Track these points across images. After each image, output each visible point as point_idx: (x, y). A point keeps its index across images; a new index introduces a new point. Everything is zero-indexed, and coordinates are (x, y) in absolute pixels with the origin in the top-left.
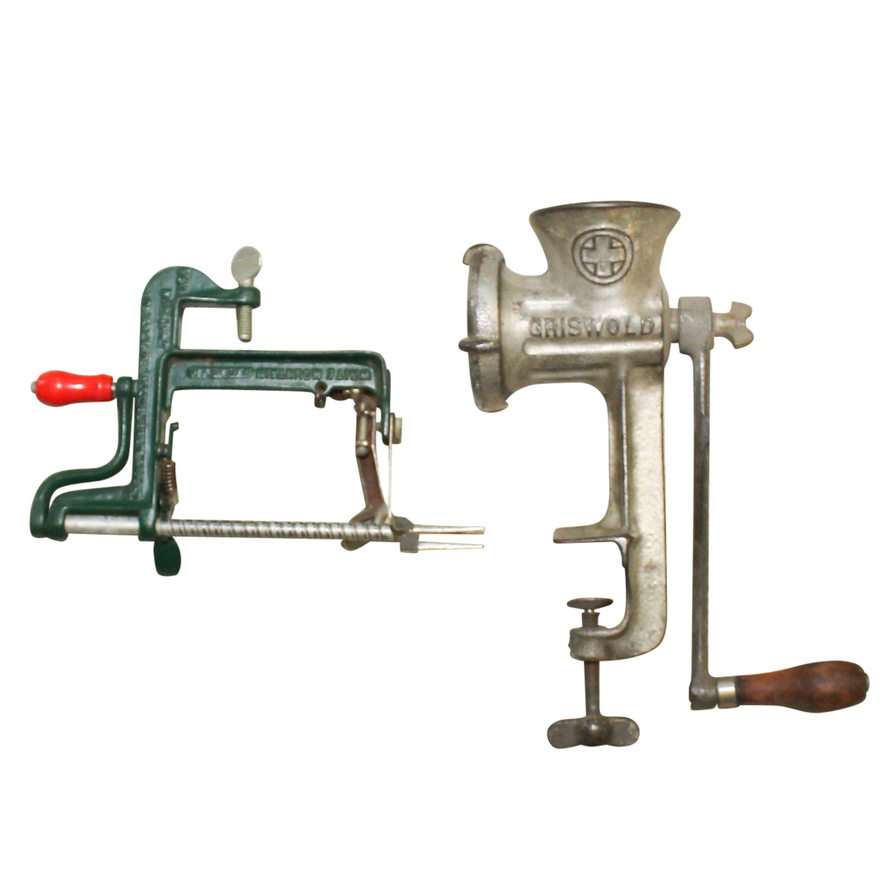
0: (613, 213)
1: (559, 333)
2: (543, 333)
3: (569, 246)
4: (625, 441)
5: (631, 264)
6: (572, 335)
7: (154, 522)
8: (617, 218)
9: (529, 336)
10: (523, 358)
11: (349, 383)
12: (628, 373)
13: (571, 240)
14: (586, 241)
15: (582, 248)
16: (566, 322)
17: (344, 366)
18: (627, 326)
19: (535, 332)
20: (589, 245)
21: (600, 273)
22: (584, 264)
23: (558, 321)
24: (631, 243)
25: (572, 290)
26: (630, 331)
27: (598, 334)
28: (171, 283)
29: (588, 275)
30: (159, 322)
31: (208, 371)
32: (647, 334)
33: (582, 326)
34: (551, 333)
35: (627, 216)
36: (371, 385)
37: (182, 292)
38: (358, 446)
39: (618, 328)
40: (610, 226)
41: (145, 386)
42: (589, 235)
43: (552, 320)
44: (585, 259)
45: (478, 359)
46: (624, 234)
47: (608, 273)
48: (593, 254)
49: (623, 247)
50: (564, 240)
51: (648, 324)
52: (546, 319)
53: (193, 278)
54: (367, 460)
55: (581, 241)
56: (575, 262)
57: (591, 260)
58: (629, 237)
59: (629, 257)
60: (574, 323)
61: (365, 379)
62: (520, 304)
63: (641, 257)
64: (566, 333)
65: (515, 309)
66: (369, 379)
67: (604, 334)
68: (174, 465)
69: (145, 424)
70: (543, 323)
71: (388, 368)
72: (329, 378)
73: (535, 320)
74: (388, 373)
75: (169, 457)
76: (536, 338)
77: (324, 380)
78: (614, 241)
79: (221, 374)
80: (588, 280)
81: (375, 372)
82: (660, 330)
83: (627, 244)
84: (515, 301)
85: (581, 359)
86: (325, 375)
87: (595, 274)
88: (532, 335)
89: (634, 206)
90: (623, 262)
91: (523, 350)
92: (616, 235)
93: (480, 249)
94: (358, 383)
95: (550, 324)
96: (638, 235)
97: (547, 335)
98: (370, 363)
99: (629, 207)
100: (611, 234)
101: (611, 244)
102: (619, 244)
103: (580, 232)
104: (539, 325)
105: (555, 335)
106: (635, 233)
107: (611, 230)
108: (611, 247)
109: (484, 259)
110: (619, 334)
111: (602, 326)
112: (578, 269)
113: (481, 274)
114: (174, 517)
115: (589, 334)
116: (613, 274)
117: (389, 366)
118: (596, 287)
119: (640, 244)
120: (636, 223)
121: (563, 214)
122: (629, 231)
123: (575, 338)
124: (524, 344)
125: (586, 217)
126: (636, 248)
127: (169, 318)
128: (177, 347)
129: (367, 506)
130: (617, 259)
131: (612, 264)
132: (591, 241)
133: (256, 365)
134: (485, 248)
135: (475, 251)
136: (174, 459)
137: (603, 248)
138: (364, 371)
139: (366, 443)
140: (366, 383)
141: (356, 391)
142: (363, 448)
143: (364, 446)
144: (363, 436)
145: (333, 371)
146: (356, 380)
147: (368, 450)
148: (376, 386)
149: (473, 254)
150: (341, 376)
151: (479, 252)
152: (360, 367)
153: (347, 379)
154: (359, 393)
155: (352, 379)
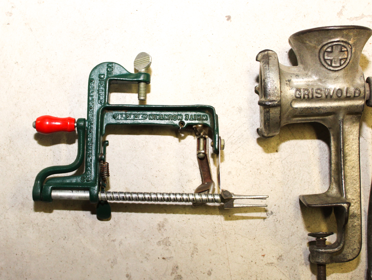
0: (345, 32)
1: (310, 96)
2: (302, 96)
3: (317, 51)
4: (342, 152)
5: (350, 60)
6: (317, 97)
7: (98, 194)
8: (346, 35)
9: (295, 98)
10: (291, 109)
11: (197, 122)
12: (344, 117)
13: (320, 47)
14: (328, 48)
15: (325, 51)
16: (314, 90)
17: (193, 113)
18: (347, 93)
19: (298, 96)
20: (329, 50)
21: (333, 65)
22: (325, 60)
23: (310, 90)
24: (351, 48)
25: (317, 73)
26: (348, 95)
27: (331, 97)
28: (104, 71)
29: (327, 66)
30: (98, 91)
31: (124, 116)
32: (357, 97)
33: (323, 92)
34: (306, 96)
35: (351, 34)
36: (208, 122)
37: (110, 76)
38: (199, 154)
39: (342, 94)
40: (342, 39)
41: (92, 124)
42: (330, 45)
43: (307, 90)
44: (326, 57)
45: (269, 110)
46: (348, 44)
47: (338, 65)
48: (331, 54)
49: (347, 51)
50: (315, 48)
51: (358, 91)
52: (304, 89)
53: (116, 68)
54: (205, 161)
55: (326, 47)
56: (320, 59)
57: (329, 58)
58: (351, 45)
59: (349, 56)
60: (319, 91)
61: (205, 120)
62: (289, 81)
63: (355, 57)
64: (314, 96)
65: (287, 84)
66: (207, 120)
67: (335, 96)
68: (108, 164)
69: (92, 143)
70: (302, 91)
71: (216, 113)
72: (186, 119)
73: (298, 90)
74: (217, 116)
75: (104, 160)
76: (298, 99)
77: (184, 120)
78: (343, 48)
79: (130, 117)
80: (327, 68)
81: (210, 116)
82: (364, 95)
83: (349, 49)
84: (287, 80)
85: (321, 110)
86: (184, 117)
87: (331, 66)
88: (296, 97)
89: (356, 28)
90: (347, 58)
91: (291, 105)
92: (344, 44)
93: (266, 53)
94: (200, 122)
95: (306, 92)
96: (355, 44)
97: (304, 98)
98: (207, 111)
99: (354, 29)
100: (342, 44)
101: (342, 49)
102: (345, 49)
103: (325, 43)
104: (300, 92)
105: (308, 98)
106: (354, 43)
107: (343, 41)
108: (341, 51)
109: (270, 58)
110: (342, 96)
111: (333, 92)
112: (321, 62)
113: (270, 65)
114: (109, 191)
115: (326, 96)
116: (341, 65)
117: (217, 112)
118: (330, 72)
119: (355, 50)
120: (355, 38)
121: (317, 33)
122: (351, 42)
123: (318, 99)
124: (291, 102)
125: (330, 34)
126: (353, 51)
127: (104, 89)
128: (108, 104)
129: (203, 184)
130: (343, 57)
131: (341, 60)
132: (330, 48)
133: (149, 113)
134: (270, 52)
135: (263, 53)
136: (107, 161)
137: (336, 51)
138: (204, 116)
139: (203, 152)
140: (205, 122)
141: (200, 126)
142: (201, 154)
143: (202, 153)
144: (201, 148)
145: (188, 116)
146: (200, 120)
147: (204, 155)
148: (210, 123)
149: (262, 56)
150: (192, 118)
151: (266, 54)
152: (202, 114)
153: (195, 120)
154: (202, 127)
155: (198, 120)
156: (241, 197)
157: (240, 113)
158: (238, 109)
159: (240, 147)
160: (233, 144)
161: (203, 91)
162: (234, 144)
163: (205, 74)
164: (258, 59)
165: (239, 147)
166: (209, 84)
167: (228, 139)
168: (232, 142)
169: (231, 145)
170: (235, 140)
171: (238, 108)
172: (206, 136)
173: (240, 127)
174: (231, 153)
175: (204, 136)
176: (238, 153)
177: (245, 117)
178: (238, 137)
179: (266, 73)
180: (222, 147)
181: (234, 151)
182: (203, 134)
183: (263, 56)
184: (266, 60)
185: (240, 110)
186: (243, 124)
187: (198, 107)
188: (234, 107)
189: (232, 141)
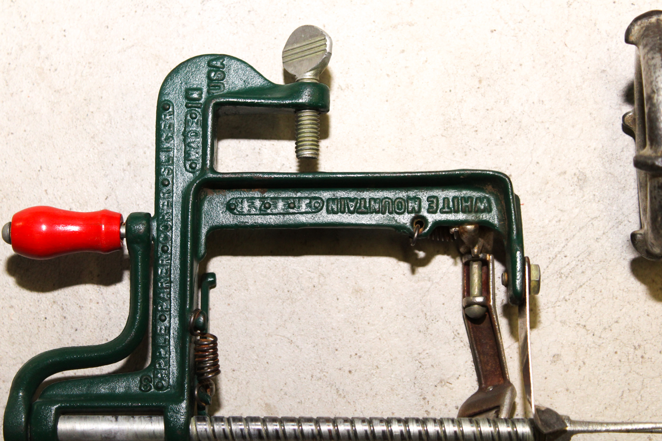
7: (187, 423)
11: (461, 216)
17: (451, 194)
28: (200, 79)
30: (185, 135)
31: (258, 203)
36: (493, 217)
37: (216, 92)
38: (467, 305)
41: (168, 228)
53: (232, 72)
54: (485, 324)
61: (483, 211)
66: (488, 210)
68: (215, 338)
69: (171, 282)
71: (516, 192)
72: (431, 211)
74: (517, 199)
75: (204, 328)
77: (424, 213)
79: (276, 207)
81: (497, 200)
86: (425, 204)
93: (653, 19)
94: (471, 217)
98: (490, 188)
114: (218, 414)
117: (518, 189)
127: (200, 129)
128: (213, 171)
129: (481, 389)
133: (326, 195)
135: (645, 22)
136: (213, 329)
138: (480, 199)
139: (480, 299)
140: (485, 216)
141: (469, 227)
142: (476, 306)
143: (478, 304)
144: (476, 290)
145: (438, 201)
146: (470, 212)
147: (484, 309)
148: (499, 220)
149: (642, 28)
150: (448, 207)
151: (653, 23)
152: (475, 194)
153: (457, 212)
154: (475, 230)
155: (464, 212)
156: (591, 428)
157: (581, 189)
158: (576, 179)
159: (583, 287)
160: (564, 278)
161: (476, 129)
162: (567, 277)
163: (480, 81)
164: (632, 38)
165: (581, 286)
166: (492, 109)
167: (550, 263)
168: (562, 271)
169: (560, 280)
170: (568, 264)
171: (575, 174)
172: (488, 256)
173: (583, 227)
174: (558, 304)
175: (481, 256)
176: (578, 301)
177: (597, 200)
178: (578, 256)
179: (656, 78)
180: (535, 287)
181: (567, 297)
182: (478, 252)
183: (645, 30)
184: (654, 39)
185: (581, 183)
186: (592, 219)
187: (462, 174)
188: (565, 173)
189: (562, 268)
